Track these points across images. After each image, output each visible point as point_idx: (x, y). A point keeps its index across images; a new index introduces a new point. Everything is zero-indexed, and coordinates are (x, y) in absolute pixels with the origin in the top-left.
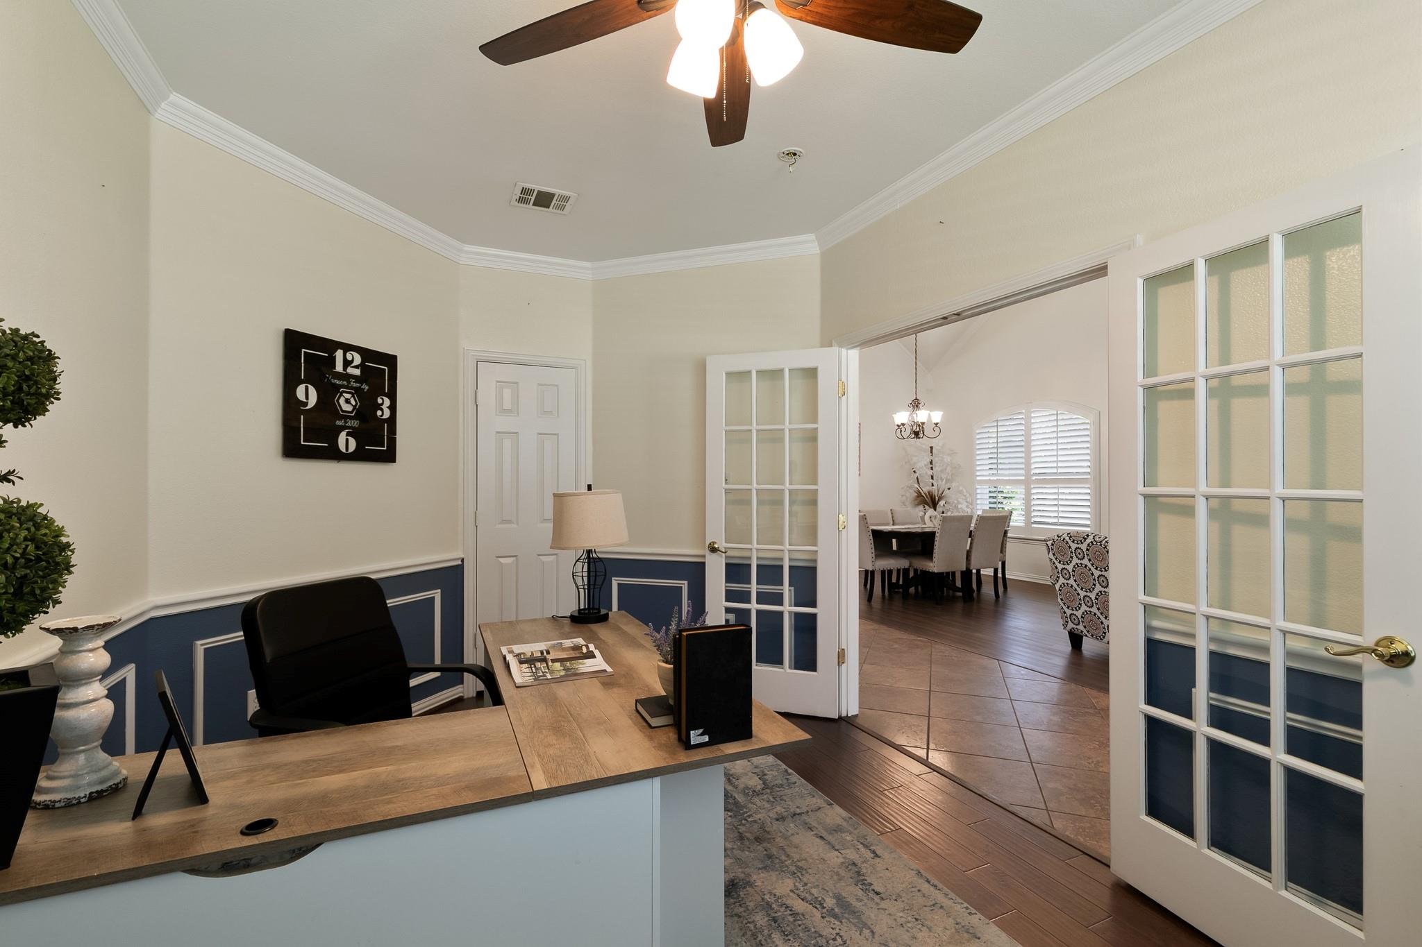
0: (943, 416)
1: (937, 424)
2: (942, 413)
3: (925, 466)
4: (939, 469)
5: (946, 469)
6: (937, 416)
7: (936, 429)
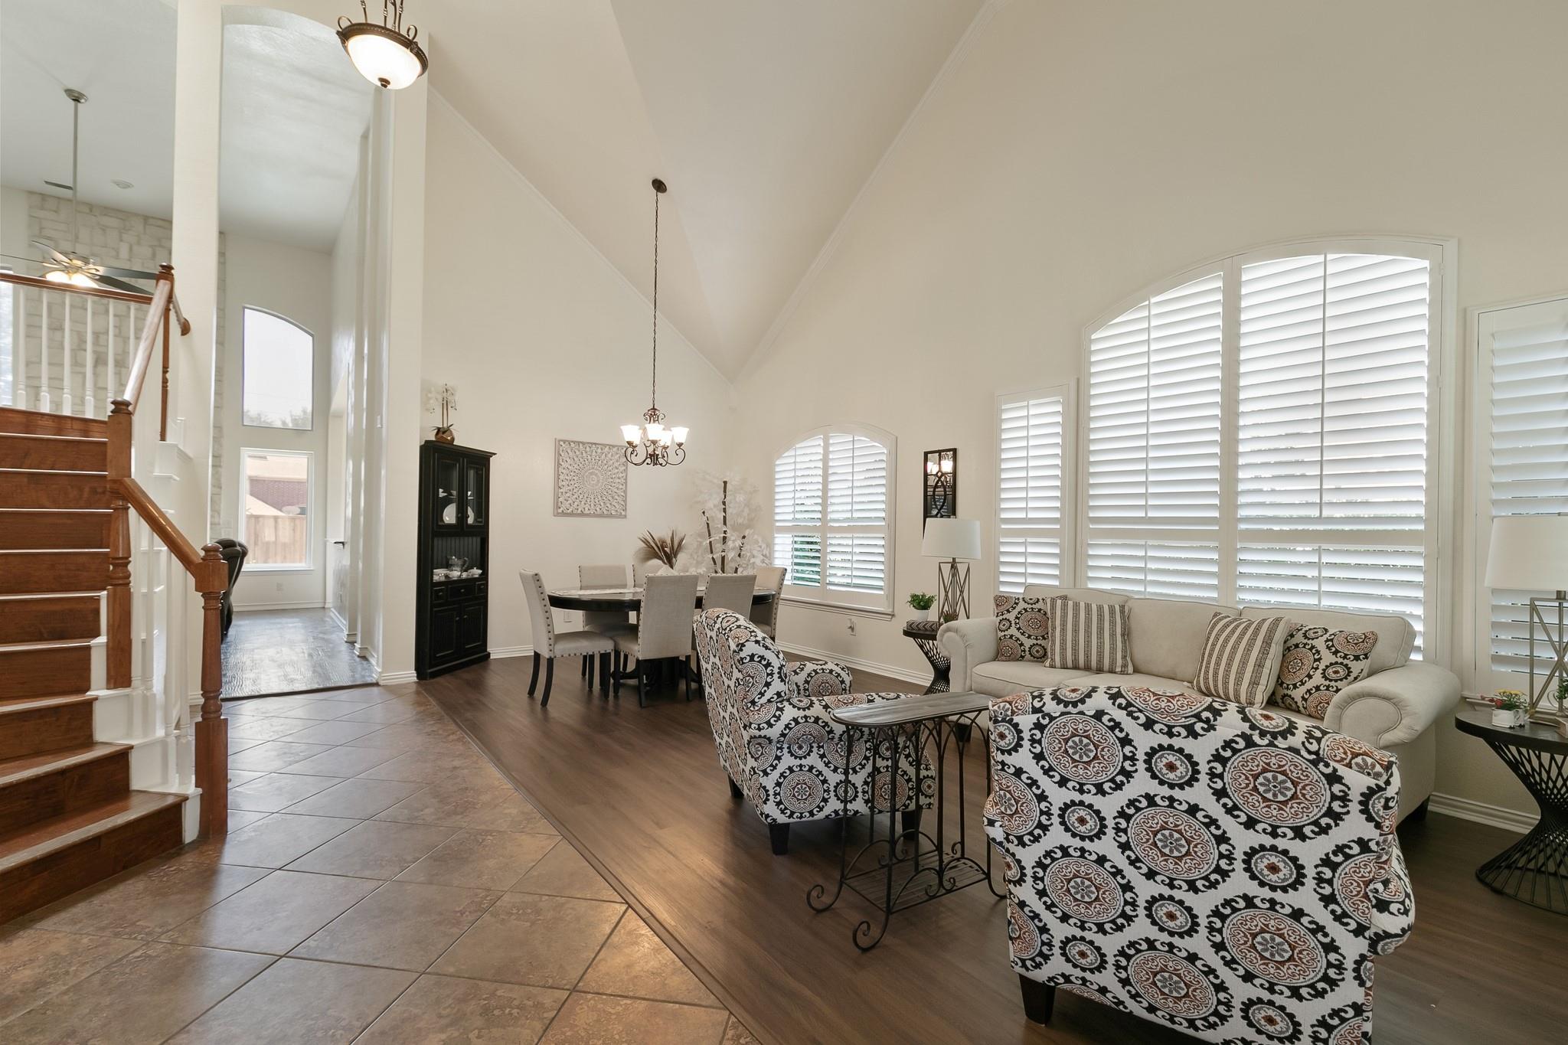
0: (690, 435)
1: (680, 445)
2: (687, 430)
3: (715, 506)
4: (735, 512)
5: (743, 511)
6: (680, 434)
7: (680, 452)
